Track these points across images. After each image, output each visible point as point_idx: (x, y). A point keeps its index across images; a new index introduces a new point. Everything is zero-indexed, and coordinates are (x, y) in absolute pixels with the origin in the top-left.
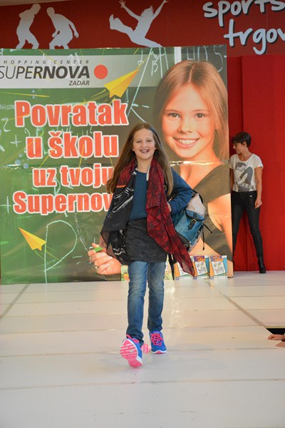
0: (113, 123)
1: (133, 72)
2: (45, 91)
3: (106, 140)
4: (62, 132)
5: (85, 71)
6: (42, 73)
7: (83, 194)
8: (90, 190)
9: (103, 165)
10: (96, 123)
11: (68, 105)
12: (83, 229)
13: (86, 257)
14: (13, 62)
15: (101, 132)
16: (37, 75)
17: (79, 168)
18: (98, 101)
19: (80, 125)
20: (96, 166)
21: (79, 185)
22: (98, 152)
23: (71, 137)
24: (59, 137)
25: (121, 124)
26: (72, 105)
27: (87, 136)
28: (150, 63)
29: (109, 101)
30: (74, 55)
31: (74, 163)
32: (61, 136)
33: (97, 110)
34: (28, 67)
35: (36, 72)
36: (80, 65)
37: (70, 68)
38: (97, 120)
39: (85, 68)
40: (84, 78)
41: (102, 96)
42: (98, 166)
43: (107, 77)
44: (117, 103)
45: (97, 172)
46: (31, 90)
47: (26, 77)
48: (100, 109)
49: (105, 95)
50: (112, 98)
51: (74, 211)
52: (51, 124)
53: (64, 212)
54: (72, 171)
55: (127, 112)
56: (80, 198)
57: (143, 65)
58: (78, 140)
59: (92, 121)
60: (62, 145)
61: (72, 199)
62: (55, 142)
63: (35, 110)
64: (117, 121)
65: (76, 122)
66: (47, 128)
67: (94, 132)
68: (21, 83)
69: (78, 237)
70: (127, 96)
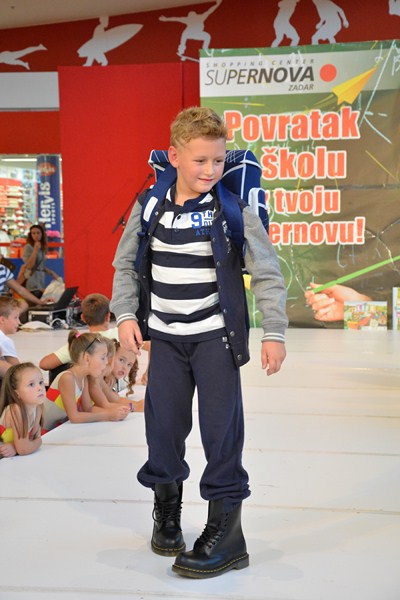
0: (340, 136)
1: (369, 72)
2: (259, 99)
3: (331, 157)
4: (278, 148)
5: (309, 73)
6: (257, 77)
7: (301, 223)
8: (310, 218)
9: (326, 188)
10: (319, 136)
11: (286, 115)
12: (300, 265)
13: (302, 298)
14: (224, 65)
15: (325, 148)
16: (252, 79)
17: (297, 191)
18: (324, 110)
19: (300, 139)
20: (318, 189)
21: (296, 212)
22: (321, 172)
23: (289, 154)
24: (274, 154)
25: (350, 137)
26: (291, 115)
27: (308, 152)
28: (391, 59)
29: (337, 109)
30: (296, 53)
31: (290, 186)
32: (277, 153)
33: (321, 120)
34: (241, 71)
35: (250, 76)
36: (302, 65)
37: (291, 69)
38: (320, 132)
39: (310, 69)
40: (307, 81)
41: (329, 102)
42: (320, 189)
43: (335, 79)
44: (346, 112)
45: (319, 196)
46: (244, 97)
47: (239, 83)
48: (326, 120)
49: (332, 102)
50: (341, 105)
51: (289, 244)
52: (266, 138)
53: (277, 244)
54: (288, 195)
55: (358, 122)
56: (297, 227)
57: (382, 62)
58: (297, 157)
59: (315, 134)
60: (277, 164)
61: (287, 229)
62: (270, 160)
63: (247, 122)
64: (345, 133)
65: (295, 135)
66: (261, 143)
67: (317, 148)
68: (233, 90)
69: (294, 274)
70: (359, 102)
